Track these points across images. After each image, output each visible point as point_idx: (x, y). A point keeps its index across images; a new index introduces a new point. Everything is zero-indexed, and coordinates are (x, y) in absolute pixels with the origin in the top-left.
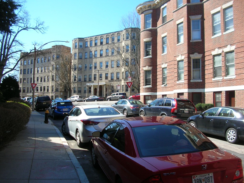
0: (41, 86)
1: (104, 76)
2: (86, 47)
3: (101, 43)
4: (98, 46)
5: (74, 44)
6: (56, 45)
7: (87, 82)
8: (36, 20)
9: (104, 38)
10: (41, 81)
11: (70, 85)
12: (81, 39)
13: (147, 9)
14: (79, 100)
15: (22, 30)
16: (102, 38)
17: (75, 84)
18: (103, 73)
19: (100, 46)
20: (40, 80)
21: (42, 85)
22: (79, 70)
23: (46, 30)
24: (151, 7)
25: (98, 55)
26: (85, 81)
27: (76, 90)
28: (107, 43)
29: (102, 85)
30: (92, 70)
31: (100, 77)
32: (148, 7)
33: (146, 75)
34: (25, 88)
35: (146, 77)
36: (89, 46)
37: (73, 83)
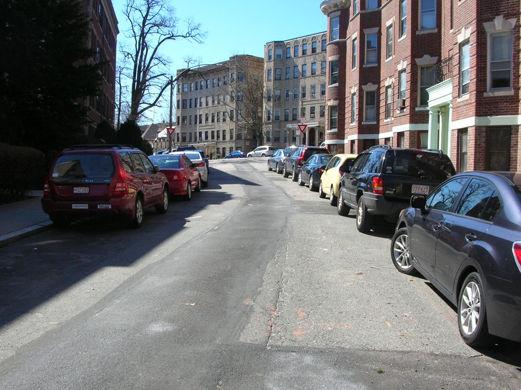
0: (213, 130)
1: (317, 111)
2: (288, 58)
3: (314, 50)
4: (308, 56)
5: (267, 53)
6: (237, 56)
7: (290, 121)
8: (187, 21)
9: (318, 41)
10: (213, 121)
11: (262, 129)
12: (278, 44)
13: (333, 9)
14: (269, 154)
15: (165, 40)
16: (315, 41)
17: (269, 126)
18: (316, 106)
19: (310, 55)
20: (210, 119)
21: (214, 128)
22: (275, 100)
23: (204, 38)
24: (337, 7)
25: (308, 73)
26: (286, 120)
27: (271, 136)
28: (323, 49)
29: (315, 127)
30: (297, 101)
31: (312, 113)
32: (334, 7)
33: (331, 114)
34: (186, 133)
35: (331, 116)
36: (293, 56)
37: (267, 124)
